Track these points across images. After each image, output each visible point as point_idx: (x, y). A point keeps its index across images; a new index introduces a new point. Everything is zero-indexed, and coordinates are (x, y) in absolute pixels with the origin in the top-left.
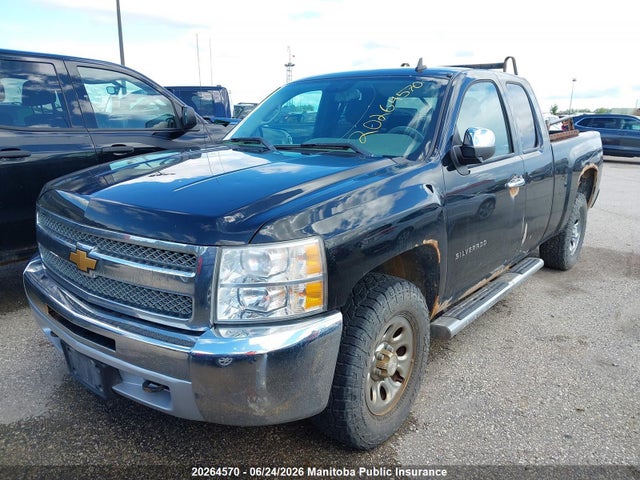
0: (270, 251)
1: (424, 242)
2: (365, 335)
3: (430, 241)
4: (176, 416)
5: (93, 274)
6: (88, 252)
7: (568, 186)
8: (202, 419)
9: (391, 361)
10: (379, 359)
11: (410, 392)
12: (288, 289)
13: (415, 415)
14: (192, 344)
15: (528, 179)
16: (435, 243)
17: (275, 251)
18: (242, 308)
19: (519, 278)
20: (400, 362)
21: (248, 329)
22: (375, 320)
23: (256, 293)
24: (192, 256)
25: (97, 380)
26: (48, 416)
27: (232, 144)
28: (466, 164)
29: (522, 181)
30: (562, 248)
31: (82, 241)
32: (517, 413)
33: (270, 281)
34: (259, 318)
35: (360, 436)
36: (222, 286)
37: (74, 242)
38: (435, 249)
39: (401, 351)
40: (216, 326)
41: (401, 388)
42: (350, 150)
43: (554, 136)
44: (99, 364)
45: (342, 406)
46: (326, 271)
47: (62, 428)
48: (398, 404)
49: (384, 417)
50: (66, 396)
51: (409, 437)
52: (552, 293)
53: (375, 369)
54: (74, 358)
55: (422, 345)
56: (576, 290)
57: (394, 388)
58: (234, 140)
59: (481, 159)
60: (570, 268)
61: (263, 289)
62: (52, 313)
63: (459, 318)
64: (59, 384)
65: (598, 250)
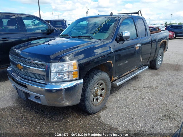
0: (64, 64)
1: (108, 61)
2: (90, 85)
3: (109, 61)
4: (42, 104)
5: (22, 70)
6: (21, 64)
7: (156, 46)
8: (48, 105)
9: (99, 92)
10: (96, 91)
11: (105, 100)
12: (69, 73)
13: (107, 106)
14: (44, 87)
15: (142, 44)
16: (111, 62)
17: (65, 64)
18: (58, 78)
19: (140, 71)
20: (102, 92)
21: (60, 83)
22: (93, 81)
23: (61, 74)
24: (45, 65)
25: (24, 96)
26: (14, 106)
27: (61, 36)
28: (121, 41)
29: (140, 45)
30: (156, 63)
31: (20, 62)
32: (134, 106)
33: (64, 71)
34: (62, 80)
35: (90, 110)
36: (52, 72)
37: (18, 62)
38: (111, 63)
39: (102, 89)
40: (51, 82)
41: (102, 99)
42: (90, 38)
43: (152, 32)
44: (24, 92)
45: (84, 103)
46: (78, 69)
47: (17, 109)
48: (101, 103)
49: (97, 106)
50: (19, 101)
51: (104, 111)
52: (152, 76)
53: (95, 94)
54: (19, 91)
55: (108, 88)
56: (159, 75)
57: (100, 99)
58: (62, 35)
59: (125, 40)
60: (158, 69)
61: (62, 73)
62: (13, 80)
63: (120, 81)
64: (17, 98)
65: (168, 64)
